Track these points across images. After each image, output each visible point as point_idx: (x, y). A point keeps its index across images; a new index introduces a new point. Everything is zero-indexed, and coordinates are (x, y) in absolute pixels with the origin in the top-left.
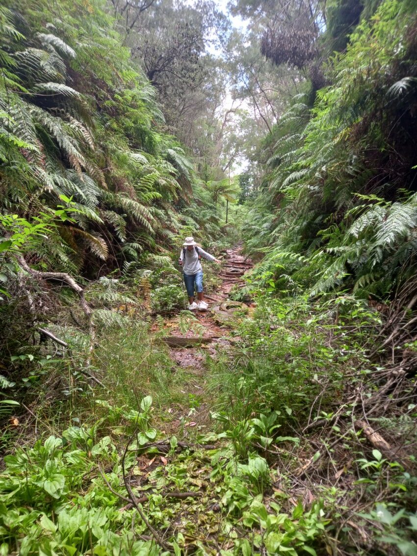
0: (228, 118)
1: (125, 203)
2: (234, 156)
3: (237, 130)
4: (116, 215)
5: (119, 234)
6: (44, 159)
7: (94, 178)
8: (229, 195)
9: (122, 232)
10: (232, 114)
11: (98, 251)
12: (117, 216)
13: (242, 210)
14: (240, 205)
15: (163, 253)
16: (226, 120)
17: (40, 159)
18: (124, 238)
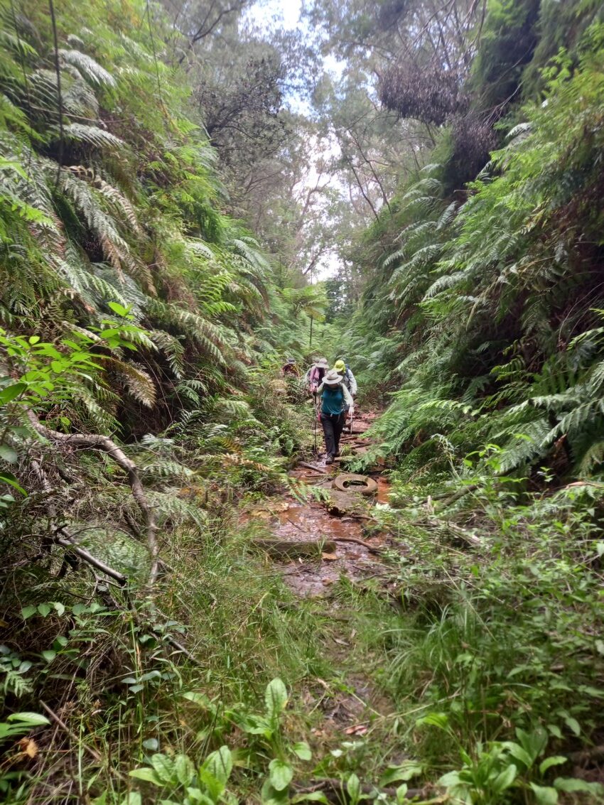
0: (311, 200)
1: (183, 318)
2: (319, 254)
3: (324, 218)
4: (169, 336)
5: (173, 366)
6: (63, 244)
7: (136, 277)
8: (314, 309)
9: (179, 363)
10: (317, 195)
11: (140, 393)
12: (170, 338)
13: (332, 330)
14: (328, 325)
15: (234, 396)
16: (308, 203)
17: (56, 244)
18: (181, 373)
